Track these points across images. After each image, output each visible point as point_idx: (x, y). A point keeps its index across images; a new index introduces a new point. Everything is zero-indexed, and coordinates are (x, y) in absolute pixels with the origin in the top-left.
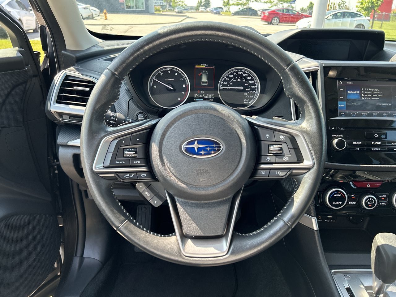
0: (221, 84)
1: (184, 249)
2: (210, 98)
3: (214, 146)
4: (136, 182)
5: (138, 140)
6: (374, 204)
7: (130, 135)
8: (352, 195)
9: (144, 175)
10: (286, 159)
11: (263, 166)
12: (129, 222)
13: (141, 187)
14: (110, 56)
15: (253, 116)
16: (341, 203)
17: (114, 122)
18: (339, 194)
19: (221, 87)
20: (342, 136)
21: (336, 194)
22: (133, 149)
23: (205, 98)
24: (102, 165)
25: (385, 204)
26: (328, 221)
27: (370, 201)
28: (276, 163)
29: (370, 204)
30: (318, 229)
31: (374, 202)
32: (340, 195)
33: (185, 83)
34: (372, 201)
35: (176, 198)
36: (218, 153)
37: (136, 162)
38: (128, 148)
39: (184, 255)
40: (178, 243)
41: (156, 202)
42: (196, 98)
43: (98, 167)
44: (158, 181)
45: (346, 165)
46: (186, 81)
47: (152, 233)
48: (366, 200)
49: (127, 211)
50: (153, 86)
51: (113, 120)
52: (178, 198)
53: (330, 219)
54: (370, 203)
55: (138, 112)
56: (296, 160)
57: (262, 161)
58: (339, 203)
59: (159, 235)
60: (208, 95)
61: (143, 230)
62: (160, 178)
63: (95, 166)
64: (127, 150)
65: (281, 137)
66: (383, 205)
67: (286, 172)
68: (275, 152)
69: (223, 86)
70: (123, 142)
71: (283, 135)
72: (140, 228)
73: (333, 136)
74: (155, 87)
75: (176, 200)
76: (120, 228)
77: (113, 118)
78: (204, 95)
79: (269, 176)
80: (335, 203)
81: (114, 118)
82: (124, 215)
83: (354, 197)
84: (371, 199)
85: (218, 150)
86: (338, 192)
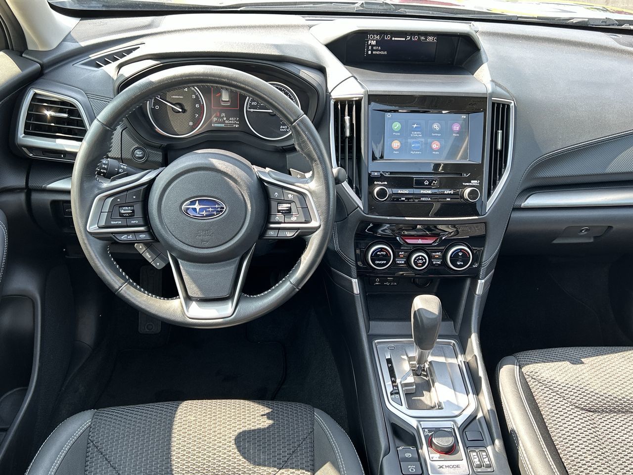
0: (249, 104)
1: (188, 311)
2: (234, 124)
3: (217, 206)
4: (134, 243)
5: (134, 197)
6: (424, 264)
7: (125, 193)
8: (400, 253)
9: (142, 236)
10: (294, 219)
11: (272, 226)
12: (128, 285)
13: (141, 247)
14: (90, 56)
15: (267, 168)
16: (385, 262)
17: (105, 171)
18: (383, 251)
19: (248, 108)
20: (386, 183)
21: (379, 251)
22: (129, 208)
23: (227, 123)
24: (97, 226)
25: (439, 263)
26: (388, 284)
27: (420, 259)
28: (285, 223)
29: (420, 263)
30: (359, 292)
31: (424, 261)
32: (384, 253)
33: (199, 102)
34: (422, 260)
35: (180, 261)
36: (221, 213)
37: (134, 222)
38: (124, 207)
39: (188, 317)
40: (182, 306)
41: (158, 264)
42: (214, 123)
43: (92, 228)
44: (159, 242)
45: (388, 218)
46: (201, 99)
47: (154, 296)
48: (415, 259)
49: (127, 274)
50: (154, 106)
51: (104, 169)
52: (181, 260)
53: (390, 281)
54: (420, 261)
55: (134, 147)
56: (303, 220)
57: (272, 220)
58: (383, 262)
59: (162, 298)
60: (230, 119)
61: (145, 293)
62: (160, 239)
63: (89, 227)
64: (123, 209)
65: (290, 196)
66: (437, 264)
67: (294, 232)
68: (284, 212)
69: (252, 107)
70: (119, 200)
71: (292, 194)
72: (140, 291)
73: (375, 183)
74: (157, 107)
75: (179, 262)
76: (120, 291)
77: (104, 166)
78: (225, 119)
79: (277, 237)
80: (378, 262)
81: (106, 167)
82: (123, 278)
83: (402, 255)
84: (420, 257)
85: (221, 211)
86: (381, 250)
